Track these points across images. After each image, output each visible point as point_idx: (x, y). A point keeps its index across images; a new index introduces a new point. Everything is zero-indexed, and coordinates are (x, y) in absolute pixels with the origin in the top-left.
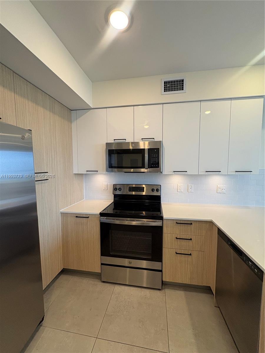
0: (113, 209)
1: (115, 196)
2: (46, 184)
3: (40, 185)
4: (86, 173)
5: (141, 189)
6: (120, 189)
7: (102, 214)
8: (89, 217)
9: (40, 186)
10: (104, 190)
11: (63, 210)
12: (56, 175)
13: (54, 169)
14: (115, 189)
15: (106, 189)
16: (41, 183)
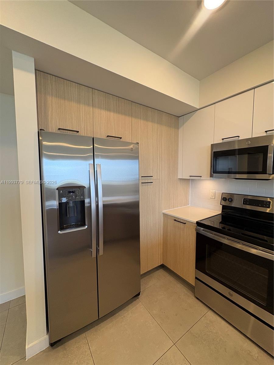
0: (220, 223)
1: (224, 207)
2: (150, 186)
3: (146, 186)
4: (189, 178)
5: (265, 204)
6: (231, 200)
7: (198, 224)
8: (185, 223)
9: (146, 188)
10: (211, 198)
11: (165, 211)
12: (160, 178)
13: (159, 174)
14: (224, 199)
15: (214, 198)
16: (147, 185)
